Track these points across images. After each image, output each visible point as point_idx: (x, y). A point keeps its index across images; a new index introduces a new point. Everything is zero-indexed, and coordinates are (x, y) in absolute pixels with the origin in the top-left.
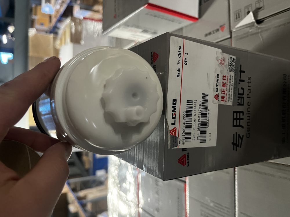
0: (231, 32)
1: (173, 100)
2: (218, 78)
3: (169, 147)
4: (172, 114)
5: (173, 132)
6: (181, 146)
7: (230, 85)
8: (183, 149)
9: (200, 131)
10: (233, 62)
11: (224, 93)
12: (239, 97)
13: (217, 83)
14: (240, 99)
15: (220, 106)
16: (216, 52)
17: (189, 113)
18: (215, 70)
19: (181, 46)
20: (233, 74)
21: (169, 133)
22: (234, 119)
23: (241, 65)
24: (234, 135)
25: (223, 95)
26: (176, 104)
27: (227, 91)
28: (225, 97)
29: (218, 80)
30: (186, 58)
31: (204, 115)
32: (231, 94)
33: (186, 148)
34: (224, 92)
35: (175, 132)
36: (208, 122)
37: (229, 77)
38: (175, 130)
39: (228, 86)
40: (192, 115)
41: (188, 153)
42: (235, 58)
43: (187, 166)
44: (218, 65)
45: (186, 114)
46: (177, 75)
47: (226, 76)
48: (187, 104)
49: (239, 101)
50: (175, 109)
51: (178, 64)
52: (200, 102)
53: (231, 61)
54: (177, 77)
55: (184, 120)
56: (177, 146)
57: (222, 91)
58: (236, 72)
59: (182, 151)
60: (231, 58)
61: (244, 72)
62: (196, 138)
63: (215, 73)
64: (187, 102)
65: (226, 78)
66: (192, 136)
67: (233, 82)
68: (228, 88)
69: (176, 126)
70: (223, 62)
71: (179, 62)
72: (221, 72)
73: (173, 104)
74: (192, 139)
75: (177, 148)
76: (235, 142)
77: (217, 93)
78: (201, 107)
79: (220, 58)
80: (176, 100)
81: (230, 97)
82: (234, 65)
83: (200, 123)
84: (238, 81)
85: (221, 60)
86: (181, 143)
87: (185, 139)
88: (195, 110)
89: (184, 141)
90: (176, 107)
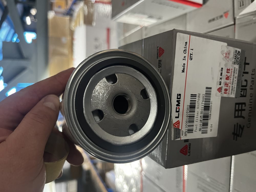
0: (235, 19)
1: (178, 94)
2: (222, 72)
3: (172, 139)
4: (176, 108)
5: (176, 125)
6: (183, 138)
7: (233, 78)
8: (185, 140)
9: (202, 123)
10: (238, 55)
11: (227, 86)
12: (242, 89)
13: (221, 76)
14: (243, 91)
15: (223, 98)
16: (222, 46)
17: (192, 107)
18: (220, 64)
19: (187, 42)
20: (237, 67)
21: (172, 126)
22: (236, 110)
23: (246, 58)
24: (235, 125)
25: (226, 87)
26: (180, 98)
27: (230, 83)
28: (228, 90)
29: (221, 74)
30: (192, 54)
31: (207, 108)
32: (234, 86)
33: (188, 140)
34: (228, 84)
35: (178, 124)
36: (210, 115)
37: (233, 70)
38: (178, 123)
39: (232, 79)
40: (195, 108)
41: (190, 144)
42: (240, 51)
43: (189, 155)
44: (223, 59)
45: (190, 108)
46: (182, 71)
47: (231, 69)
48: (191, 98)
49: (242, 93)
50: (179, 103)
51: (183, 59)
52: (204, 96)
53: (236, 54)
54: (182, 72)
55: (188, 113)
56: (179, 137)
57: (225, 84)
58: (240, 65)
59: (185, 142)
60: (236, 51)
61: (248, 64)
62: (198, 129)
63: (219, 66)
64: (191, 96)
65: (230, 71)
66: (194, 128)
67: (237, 75)
68: (232, 81)
69: (180, 119)
70: (227, 56)
71: (184, 58)
72: (226, 65)
73: (178, 98)
74: (194, 131)
75: (179, 139)
76: (236, 132)
77: (221, 86)
78: (204, 100)
79: (225, 52)
80: (180, 95)
81: (233, 90)
82: (239, 58)
83: (203, 115)
84: (242, 73)
85: (226, 54)
86: (184, 135)
87: (188, 131)
88: (198, 103)
89: (187, 132)
90: (180, 101)
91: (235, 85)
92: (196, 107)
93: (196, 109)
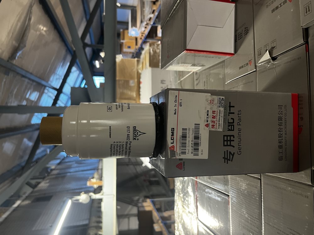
0: (256, 66)
1: (172, 128)
2: (208, 113)
3: (169, 157)
4: (171, 137)
5: (172, 148)
6: (178, 157)
8: (179, 159)
9: (193, 148)
10: (222, 101)
11: (215, 123)
12: (228, 125)
14: (230, 126)
15: (210, 132)
16: (206, 96)
17: (184, 137)
18: (206, 108)
19: (177, 96)
20: (222, 109)
22: (224, 141)
23: (230, 102)
24: (225, 152)
25: (213, 124)
26: (174, 131)
27: (217, 121)
28: (215, 125)
29: (208, 115)
30: (181, 103)
31: (197, 137)
32: (220, 123)
33: (182, 159)
34: (215, 122)
36: (200, 143)
37: (219, 111)
38: (173, 147)
39: (218, 118)
41: (184, 162)
42: (224, 98)
43: (183, 170)
44: (208, 104)
45: (182, 137)
46: (174, 113)
47: (216, 111)
49: (230, 128)
50: (174, 134)
52: (193, 130)
53: (220, 100)
55: (181, 141)
57: (212, 122)
58: (225, 108)
60: (220, 98)
61: (234, 107)
62: (190, 153)
64: (182, 130)
65: (216, 113)
66: (187, 151)
67: (223, 115)
69: (175, 144)
70: (212, 102)
71: (175, 105)
72: (211, 108)
73: (172, 131)
74: (186, 153)
75: (175, 158)
76: (226, 157)
77: (208, 123)
78: (194, 132)
79: (210, 99)
80: (174, 129)
81: (220, 125)
82: (223, 103)
83: (193, 143)
84: (228, 114)
85: (210, 101)
86: (178, 155)
88: (189, 134)
89: (181, 154)
90: (174, 132)
91: (222, 122)
92: (187, 137)
93: (187, 138)
